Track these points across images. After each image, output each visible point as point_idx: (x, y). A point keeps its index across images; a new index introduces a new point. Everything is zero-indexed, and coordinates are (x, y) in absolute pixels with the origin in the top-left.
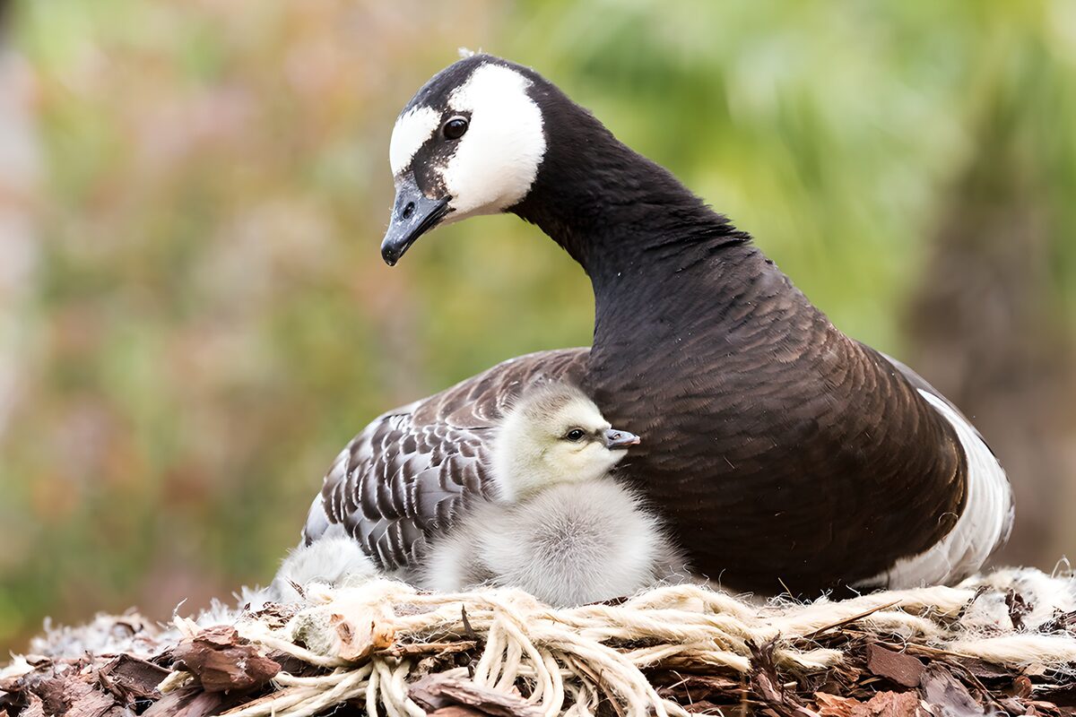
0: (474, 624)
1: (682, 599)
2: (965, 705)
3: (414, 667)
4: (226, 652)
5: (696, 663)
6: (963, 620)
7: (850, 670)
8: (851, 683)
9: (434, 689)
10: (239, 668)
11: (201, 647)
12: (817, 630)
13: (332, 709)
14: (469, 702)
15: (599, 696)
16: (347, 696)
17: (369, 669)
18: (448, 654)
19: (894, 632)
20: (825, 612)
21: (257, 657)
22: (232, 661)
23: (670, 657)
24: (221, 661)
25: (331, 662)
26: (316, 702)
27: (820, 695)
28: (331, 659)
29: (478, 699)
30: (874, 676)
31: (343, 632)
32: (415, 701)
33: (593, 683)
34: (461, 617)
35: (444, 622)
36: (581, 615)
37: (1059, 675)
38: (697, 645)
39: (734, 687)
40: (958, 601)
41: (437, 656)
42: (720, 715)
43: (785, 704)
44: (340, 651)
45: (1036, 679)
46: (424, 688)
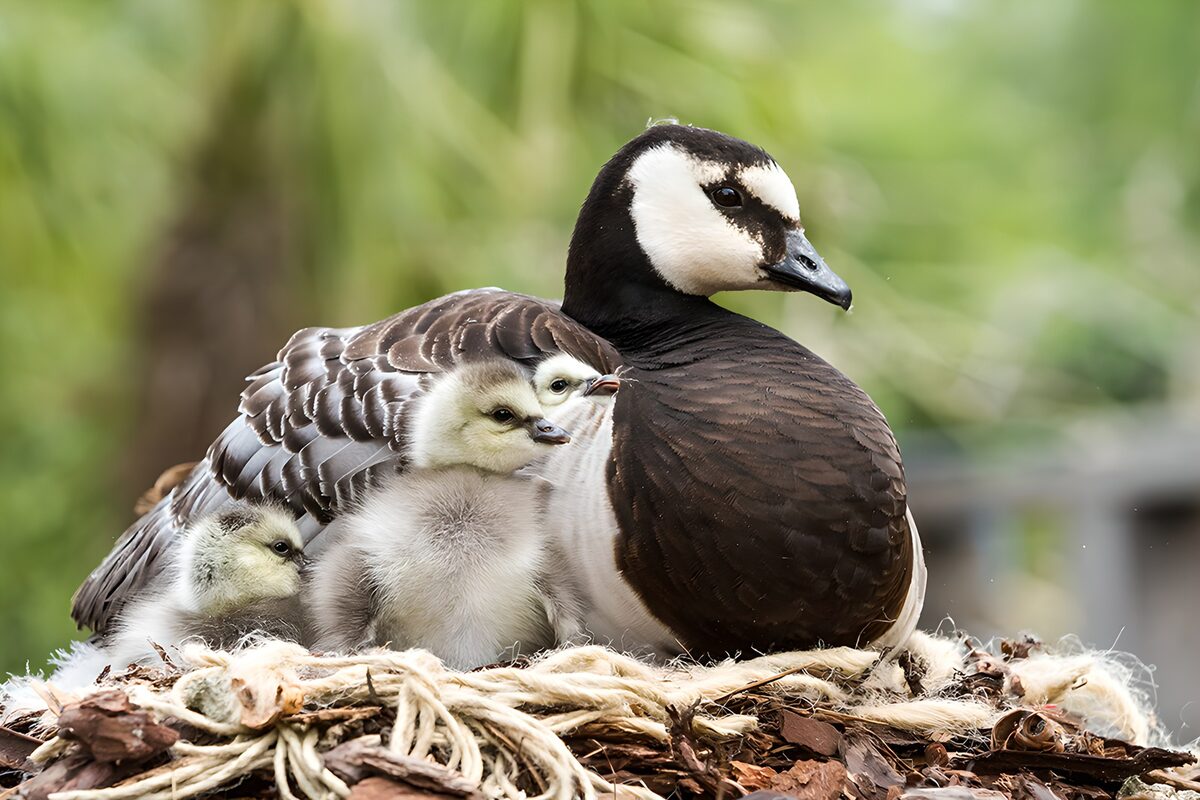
0: (378, 689)
1: (589, 662)
2: (885, 774)
3: (323, 735)
4: (121, 719)
5: (612, 731)
6: (866, 684)
7: (763, 737)
8: (764, 751)
9: (355, 759)
10: (135, 736)
11: (90, 714)
12: (725, 695)
13: (236, 780)
14: (395, 773)
15: (519, 764)
16: (253, 766)
17: (275, 737)
18: (358, 721)
19: (801, 696)
20: (731, 675)
21: (153, 724)
22: (128, 729)
23: (587, 724)
24: (113, 729)
25: (232, 730)
26: (220, 773)
27: (736, 764)
28: (232, 726)
29: (404, 770)
30: (787, 743)
31: (245, 698)
32: (332, 772)
33: (512, 752)
34: (365, 680)
35: (346, 686)
36: (490, 679)
37: (969, 743)
38: (614, 711)
39: (656, 756)
40: (861, 663)
41: (347, 723)
42: (642, 786)
43: (709, 774)
44: (242, 717)
45: (949, 747)
46: (341, 756)
